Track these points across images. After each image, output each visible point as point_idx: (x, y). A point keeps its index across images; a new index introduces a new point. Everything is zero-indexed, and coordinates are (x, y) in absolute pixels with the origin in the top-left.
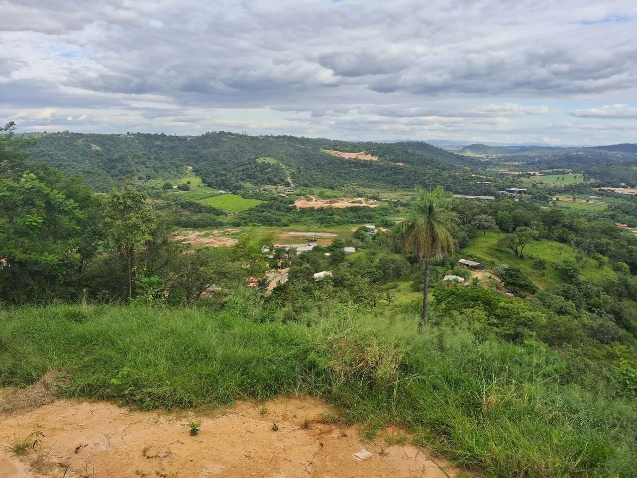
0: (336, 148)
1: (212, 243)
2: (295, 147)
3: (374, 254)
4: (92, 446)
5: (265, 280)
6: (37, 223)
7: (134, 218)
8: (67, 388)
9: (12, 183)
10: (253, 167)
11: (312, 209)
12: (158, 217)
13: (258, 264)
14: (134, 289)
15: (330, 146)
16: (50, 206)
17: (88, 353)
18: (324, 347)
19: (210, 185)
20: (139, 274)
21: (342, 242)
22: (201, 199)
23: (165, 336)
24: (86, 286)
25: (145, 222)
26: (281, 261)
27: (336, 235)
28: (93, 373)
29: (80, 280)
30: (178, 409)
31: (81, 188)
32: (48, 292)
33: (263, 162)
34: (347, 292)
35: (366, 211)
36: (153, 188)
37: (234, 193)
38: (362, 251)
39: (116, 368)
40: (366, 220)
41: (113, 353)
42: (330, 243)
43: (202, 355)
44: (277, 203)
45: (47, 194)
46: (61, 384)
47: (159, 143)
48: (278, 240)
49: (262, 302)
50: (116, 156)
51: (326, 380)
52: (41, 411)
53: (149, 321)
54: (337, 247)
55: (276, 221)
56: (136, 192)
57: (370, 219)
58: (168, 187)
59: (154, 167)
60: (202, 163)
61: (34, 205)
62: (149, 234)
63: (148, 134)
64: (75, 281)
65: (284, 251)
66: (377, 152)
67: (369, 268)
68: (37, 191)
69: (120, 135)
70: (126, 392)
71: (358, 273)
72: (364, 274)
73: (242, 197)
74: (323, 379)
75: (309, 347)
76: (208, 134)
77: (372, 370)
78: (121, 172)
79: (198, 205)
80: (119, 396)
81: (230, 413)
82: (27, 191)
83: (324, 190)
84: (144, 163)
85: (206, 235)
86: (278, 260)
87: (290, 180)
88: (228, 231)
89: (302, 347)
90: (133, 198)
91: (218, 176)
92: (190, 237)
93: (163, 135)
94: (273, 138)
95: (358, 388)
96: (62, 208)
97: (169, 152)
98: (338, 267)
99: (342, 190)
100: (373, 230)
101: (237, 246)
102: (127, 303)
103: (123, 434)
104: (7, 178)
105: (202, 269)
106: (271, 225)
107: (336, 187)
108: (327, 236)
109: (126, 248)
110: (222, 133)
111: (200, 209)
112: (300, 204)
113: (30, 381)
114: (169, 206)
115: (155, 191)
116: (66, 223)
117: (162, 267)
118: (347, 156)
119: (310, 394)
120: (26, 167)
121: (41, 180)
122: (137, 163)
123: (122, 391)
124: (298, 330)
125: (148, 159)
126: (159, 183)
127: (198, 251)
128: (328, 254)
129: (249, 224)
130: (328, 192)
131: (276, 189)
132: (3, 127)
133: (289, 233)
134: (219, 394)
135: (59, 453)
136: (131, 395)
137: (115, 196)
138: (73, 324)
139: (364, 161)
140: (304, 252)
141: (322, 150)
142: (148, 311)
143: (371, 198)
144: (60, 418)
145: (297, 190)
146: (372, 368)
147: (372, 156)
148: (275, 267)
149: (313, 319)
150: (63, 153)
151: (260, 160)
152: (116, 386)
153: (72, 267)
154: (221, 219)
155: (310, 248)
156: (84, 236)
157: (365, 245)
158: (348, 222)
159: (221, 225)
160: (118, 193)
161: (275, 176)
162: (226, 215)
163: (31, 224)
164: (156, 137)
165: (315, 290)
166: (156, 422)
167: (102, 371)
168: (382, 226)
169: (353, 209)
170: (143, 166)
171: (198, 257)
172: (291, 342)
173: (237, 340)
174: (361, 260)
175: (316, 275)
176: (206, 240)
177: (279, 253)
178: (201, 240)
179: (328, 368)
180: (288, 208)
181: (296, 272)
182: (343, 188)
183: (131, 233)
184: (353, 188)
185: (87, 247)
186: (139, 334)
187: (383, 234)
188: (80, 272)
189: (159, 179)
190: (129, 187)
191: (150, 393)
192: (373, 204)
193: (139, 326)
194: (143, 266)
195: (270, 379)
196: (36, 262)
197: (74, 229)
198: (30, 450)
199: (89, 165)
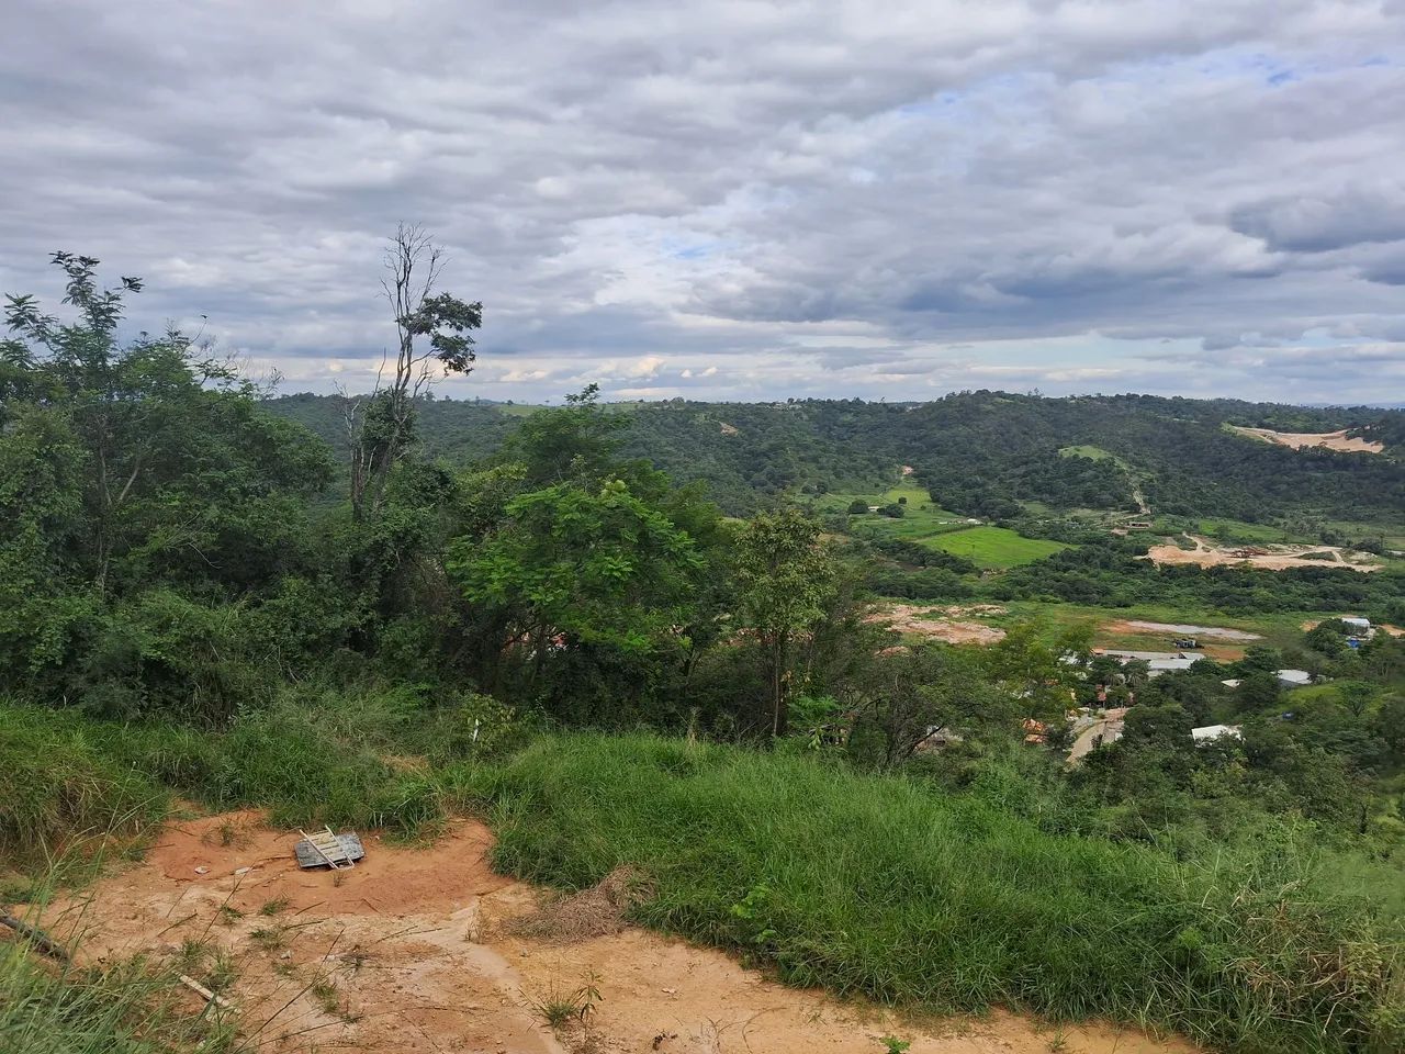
0: (1266, 421)
1: (943, 633)
2: (1157, 422)
3: (1365, 693)
4: (686, 1041)
5: (1066, 730)
6: (622, 572)
7: (793, 572)
8: (648, 908)
9: (586, 497)
10: (1050, 467)
11: (1193, 570)
12: (841, 571)
13: (1053, 691)
14: (782, 720)
15: (1251, 418)
16: (647, 543)
17: (691, 842)
18: (1222, 918)
19: (947, 507)
20: (796, 687)
21: (1271, 655)
22: (926, 536)
23: (841, 828)
24: (695, 702)
25: (812, 582)
26: (1107, 690)
27: (1256, 637)
28: (698, 885)
29: (684, 688)
30: (861, 999)
31: (702, 509)
32: (629, 708)
33: (1076, 457)
34: (1283, 786)
35: (1345, 581)
36: (830, 511)
37: (1000, 526)
38: (1328, 682)
39: (744, 882)
40: (1345, 603)
41: (737, 849)
42: (1240, 656)
43: (920, 887)
44: (1103, 551)
45: (644, 520)
46: (638, 897)
47: (848, 418)
48: (1102, 638)
49: (1062, 785)
50: (765, 446)
51: (1224, 1003)
52: (598, 945)
53: (812, 791)
54: (1259, 667)
55: (1098, 593)
56: (802, 521)
57: (1355, 603)
58: (859, 508)
59: (834, 468)
60: (933, 460)
61: (620, 538)
62: (820, 607)
63: (829, 400)
64: (675, 690)
65: (1117, 665)
66: (1379, 432)
67: (1347, 727)
68: (627, 514)
69: (774, 403)
70: (760, 939)
71: (1315, 738)
72: (1332, 744)
73: (1020, 535)
74: (1214, 999)
75: (1181, 912)
76: (951, 397)
77: (1356, 1001)
78: (771, 476)
79: (918, 548)
80: (744, 945)
81: (978, 1034)
82: (609, 513)
83: (1230, 523)
84: (815, 460)
85: (933, 615)
86: (1099, 686)
87: (1138, 499)
88: (982, 610)
89: (1161, 908)
90: (794, 532)
91: (966, 486)
92: (896, 616)
93: (858, 402)
94: (1102, 401)
95: (1316, 1041)
96: (665, 547)
97: (867, 436)
98: (1259, 717)
99: (1279, 524)
100: (1364, 630)
101: (1003, 645)
102: (770, 746)
103: (747, 1029)
104: (580, 486)
105: (923, 689)
106: (1087, 601)
107: (1262, 516)
108: (1232, 638)
109: (774, 633)
110: (984, 393)
111: (921, 557)
112: (1161, 554)
113: (584, 881)
114: (858, 548)
115: (832, 517)
116: (672, 576)
117: (841, 677)
118: (1294, 441)
119: (1179, 1028)
120: (611, 468)
121: (634, 491)
122: (802, 459)
123: (752, 934)
124: (1153, 864)
125: (824, 451)
126: (842, 500)
127: (916, 649)
128: (1232, 683)
129: (1033, 596)
130: (1237, 529)
131: (1103, 518)
132: (579, 395)
133: (1130, 623)
134: (955, 984)
135: (624, 1040)
136: (769, 946)
137: (762, 527)
138: (668, 777)
139: (1343, 453)
140: (1168, 672)
141: (1226, 427)
142: (810, 769)
143: (1360, 548)
144: (630, 968)
145: (1158, 521)
146: (1359, 997)
147: (1367, 440)
148: (1094, 703)
149: (1194, 843)
150: (670, 439)
151: (1067, 452)
152: (741, 922)
153: (673, 660)
154: (967, 581)
155: (1185, 664)
156: (701, 602)
157: (1337, 667)
158: (1290, 606)
159: (964, 595)
160: (767, 521)
161: (1103, 488)
162: (980, 574)
163: (611, 575)
164: (844, 407)
165: (1196, 770)
166: (815, 1018)
167: (715, 884)
168: (1391, 623)
169: (1305, 574)
170: (814, 465)
171: (916, 663)
172: (1133, 893)
173: (1000, 866)
174: (1326, 705)
175: (1198, 733)
176: (930, 626)
177: (1105, 667)
178: (921, 624)
179: (1232, 972)
180: (1131, 565)
181: (1146, 719)
182: (1282, 521)
183: (786, 602)
184: (1308, 521)
185: (702, 624)
186: (790, 816)
187: (1393, 642)
188: (686, 673)
189: (842, 491)
190: (789, 509)
191: (806, 949)
192: (1363, 563)
193: (791, 800)
194: (802, 672)
195: (1077, 972)
196: (613, 649)
197: (684, 588)
198: (575, 1022)
199: (714, 462)
